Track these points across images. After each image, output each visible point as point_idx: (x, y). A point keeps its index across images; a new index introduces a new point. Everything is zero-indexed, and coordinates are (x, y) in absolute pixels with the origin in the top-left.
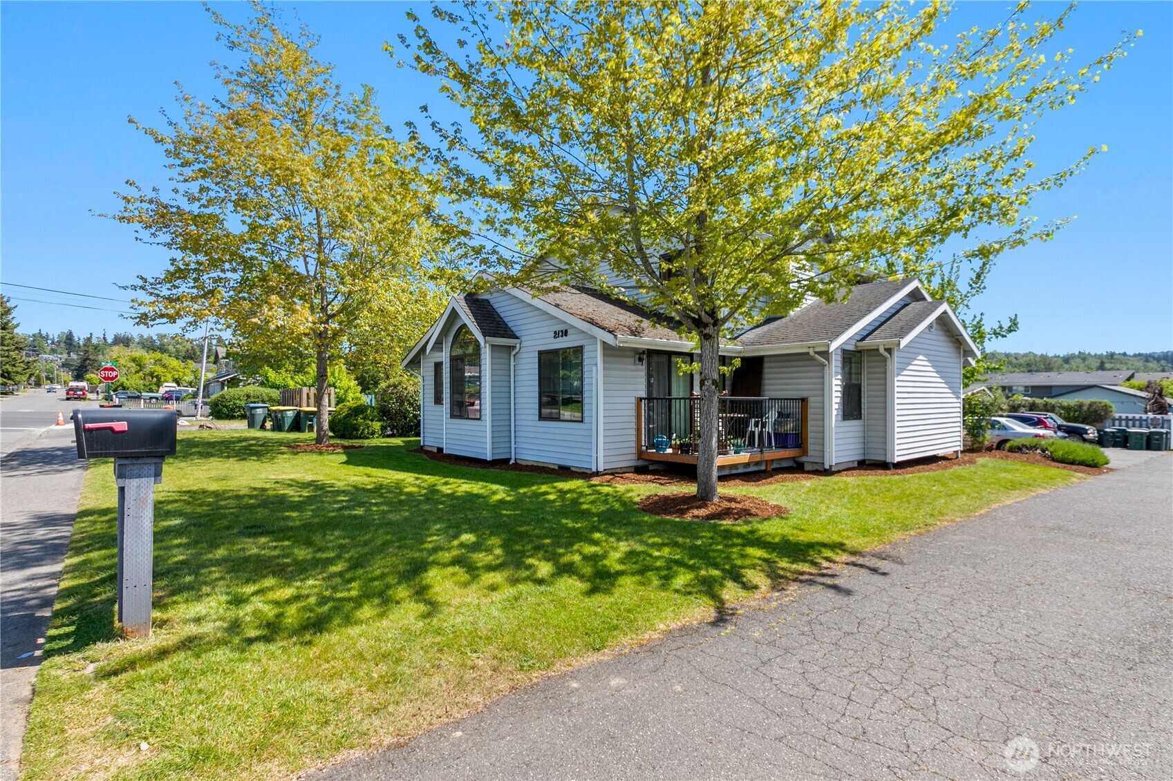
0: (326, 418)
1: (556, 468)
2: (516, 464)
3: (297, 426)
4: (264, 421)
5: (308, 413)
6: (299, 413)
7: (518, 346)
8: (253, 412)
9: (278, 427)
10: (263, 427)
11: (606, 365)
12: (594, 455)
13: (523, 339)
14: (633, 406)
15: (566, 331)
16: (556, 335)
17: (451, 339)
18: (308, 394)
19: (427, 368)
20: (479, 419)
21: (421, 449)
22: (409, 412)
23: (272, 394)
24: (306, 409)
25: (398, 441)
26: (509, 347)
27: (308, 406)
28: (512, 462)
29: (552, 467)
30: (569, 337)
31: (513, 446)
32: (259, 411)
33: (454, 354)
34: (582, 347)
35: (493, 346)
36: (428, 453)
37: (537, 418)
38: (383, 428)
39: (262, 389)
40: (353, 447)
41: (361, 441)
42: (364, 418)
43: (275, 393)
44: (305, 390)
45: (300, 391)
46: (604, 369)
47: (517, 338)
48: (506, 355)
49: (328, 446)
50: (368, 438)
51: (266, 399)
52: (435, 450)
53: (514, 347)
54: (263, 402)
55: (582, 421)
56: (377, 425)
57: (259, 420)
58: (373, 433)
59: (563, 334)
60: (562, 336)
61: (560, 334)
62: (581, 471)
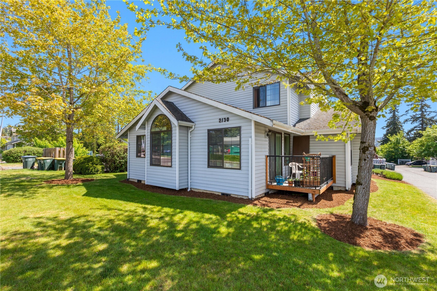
0: (71, 164)
1: (220, 194)
2: (191, 191)
3: (52, 167)
4: (33, 164)
5: (59, 161)
6: (54, 160)
7: (193, 127)
8: (26, 160)
9: (41, 168)
10: (32, 168)
11: (257, 138)
12: (250, 188)
13: (196, 123)
14: (264, 160)
15: (228, 118)
16: (220, 120)
17: (151, 122)
18: (59, 151)
19: (132, 138)
20: (171, 167)
21: (127, 181)
22: (117, 160)
23: (39, 150)
24: (57, 158)
25: (111, 175)
26: (187, 127)
27: (59, 157)
28: (189, 190)
29: (217, 194)
30: (230, 122)
31: (189, 181)
32: (30, 160)
33: (153, 130)
34: (240, 127)
35: (180, 126)
36: (132, 183)
37: (207, 166)
38: (103, 168)
39: (33, 148)
40: (87, 180)
41: (91, 176)
42: (93, 164)
43: (41, 150)
44: (58, 149)
45: (55, 150)
46: (256, 140)
47: (193, 122)
48: (186, 132)
49: (72, 181)
50: (94, 174)
51: (36, 153)
52: (136, 181)
53: (192, 127)
54: (34, 154)
55: (240, 169)
56: (99, 167)
57: (30, 164)
58: (98, 171)
59: (225, 120)
60: (225, 121)
61: (224, 120)
62: (239, 197)
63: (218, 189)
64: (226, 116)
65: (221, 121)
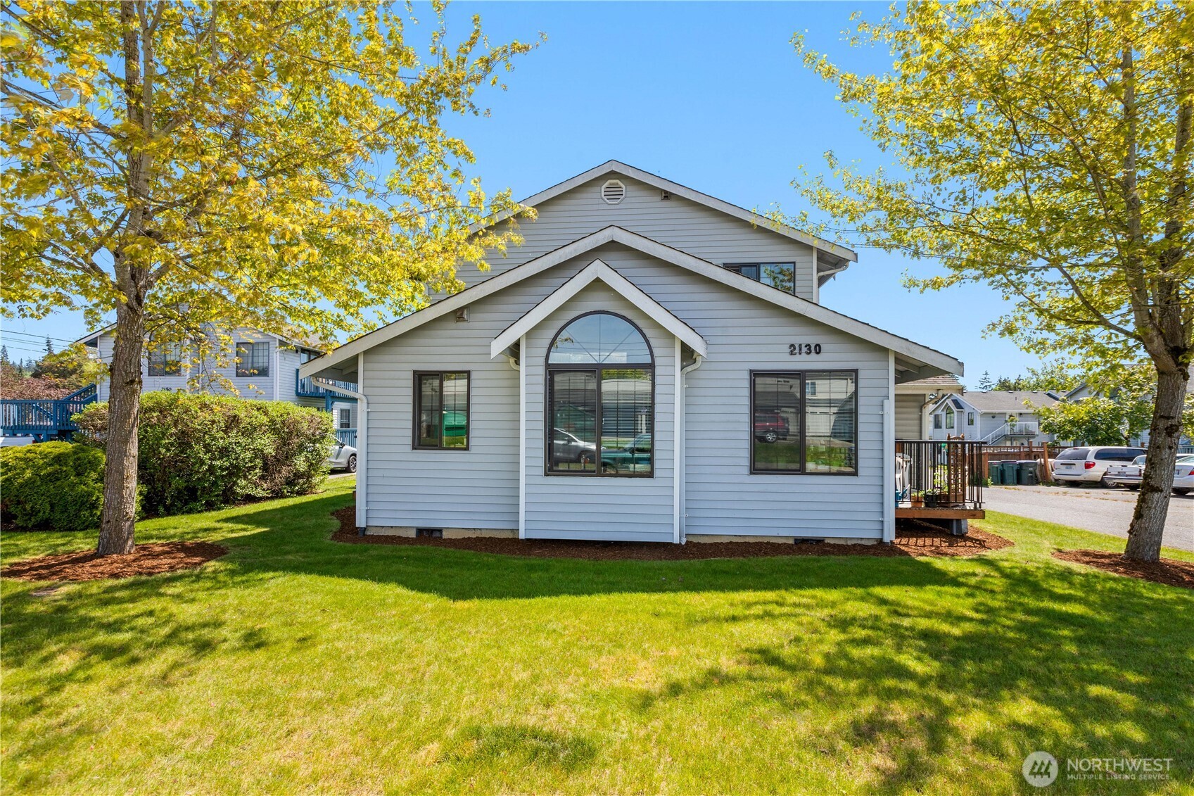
1: (790, 542)
7: (700, 360)
12: (888, 519)
15: (819, 346)
16: (793, 349)
30: (822, 355)
34: (856, 370)
37: (746, 470)
55: (854, 473)
59: (810, 349)
60: (809, 353)
61: (804, 349)
62: (850, 543)
63: (783, 529)
64: (813, 340)
65: (797, 350)
